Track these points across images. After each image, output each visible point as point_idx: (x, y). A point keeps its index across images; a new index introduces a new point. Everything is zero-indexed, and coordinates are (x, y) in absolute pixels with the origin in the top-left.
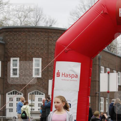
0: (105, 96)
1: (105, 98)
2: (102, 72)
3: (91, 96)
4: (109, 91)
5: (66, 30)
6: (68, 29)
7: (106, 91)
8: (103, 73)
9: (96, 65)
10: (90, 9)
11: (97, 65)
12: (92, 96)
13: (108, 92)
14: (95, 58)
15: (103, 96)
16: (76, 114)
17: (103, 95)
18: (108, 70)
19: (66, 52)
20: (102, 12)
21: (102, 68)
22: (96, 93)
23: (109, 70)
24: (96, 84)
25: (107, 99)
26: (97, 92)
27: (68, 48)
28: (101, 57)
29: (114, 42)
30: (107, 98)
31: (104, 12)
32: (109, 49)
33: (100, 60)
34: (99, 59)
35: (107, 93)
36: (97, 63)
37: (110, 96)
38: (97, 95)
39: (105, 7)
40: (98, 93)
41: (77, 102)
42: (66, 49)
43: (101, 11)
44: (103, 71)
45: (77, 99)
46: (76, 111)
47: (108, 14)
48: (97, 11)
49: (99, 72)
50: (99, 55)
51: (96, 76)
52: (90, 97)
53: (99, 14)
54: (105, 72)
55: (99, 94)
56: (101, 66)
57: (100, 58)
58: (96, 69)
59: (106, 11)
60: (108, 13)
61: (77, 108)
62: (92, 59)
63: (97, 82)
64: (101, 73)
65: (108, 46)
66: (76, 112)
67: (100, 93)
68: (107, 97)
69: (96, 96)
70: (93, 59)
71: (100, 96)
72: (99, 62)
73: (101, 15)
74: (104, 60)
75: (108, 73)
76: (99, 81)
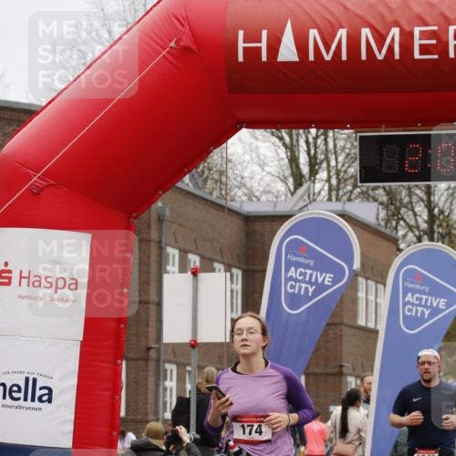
0: (180, 360)
1: (181, 366)
2: (169, 268)
3: (127, 360)
4: (195, 341)
5: (39, 109)
6: (44, 104)
7: (187, 338)
8: (174, 273)
9: (150, 241)
10: (128, 31)
11: (152, 244)
12: (131, 360)
13: (194, 345)
14: (144, 215)
15: (172, 359)
16: (72, 428)
17: (175, 357)
18: (194, 260)
19: (34, 194)
20: (173, 44)
21: (173, 253)
22: (149, 349)
23: (198, 264)
24: (148, 314)
25: (189, 372)
26: (153, 346)
27: (44, 180)
28: (168, 212)
29: (216, 156)
30: (189, 368)
31: (182, 44)
32: (200, 181)
33: (164, 224)
34: (160, 220)
35: (190, 348)
36: (154, 235)
37: (199, 360)
38: (153, 354)
39: (183, 26)
40: (157, 346)
41: (74, 381)
42: (35, 181)
43: (170, 41)
44: (173, 265)
45: (76, 369)
46: (70, 415)
47: (194, 52)
48: (152, 39)
49: (161, 271)
50: (160, 204)
51: (148, 284)
52: (124, 363)
53: (161, 49)
54: (183, 269)
55: (158, 350)
56: (166, 245)
57: (165, 215)
58: (149, 256)
59: (187, 41)
60: (194, 47)
61: (74, 402)
62: (135, 218)
63: (153, 307)
64: (168, 273)
65: (194, 171)
66: (72, 417)
67: (162, 349)
68: (189, 365)
69: (147, 360)
70: (136, 221)
71: (162, 357)
72: (160, 229)
73: (168, 56)
74: (180, 225)
75: (195, 273)
76: (159, 304)
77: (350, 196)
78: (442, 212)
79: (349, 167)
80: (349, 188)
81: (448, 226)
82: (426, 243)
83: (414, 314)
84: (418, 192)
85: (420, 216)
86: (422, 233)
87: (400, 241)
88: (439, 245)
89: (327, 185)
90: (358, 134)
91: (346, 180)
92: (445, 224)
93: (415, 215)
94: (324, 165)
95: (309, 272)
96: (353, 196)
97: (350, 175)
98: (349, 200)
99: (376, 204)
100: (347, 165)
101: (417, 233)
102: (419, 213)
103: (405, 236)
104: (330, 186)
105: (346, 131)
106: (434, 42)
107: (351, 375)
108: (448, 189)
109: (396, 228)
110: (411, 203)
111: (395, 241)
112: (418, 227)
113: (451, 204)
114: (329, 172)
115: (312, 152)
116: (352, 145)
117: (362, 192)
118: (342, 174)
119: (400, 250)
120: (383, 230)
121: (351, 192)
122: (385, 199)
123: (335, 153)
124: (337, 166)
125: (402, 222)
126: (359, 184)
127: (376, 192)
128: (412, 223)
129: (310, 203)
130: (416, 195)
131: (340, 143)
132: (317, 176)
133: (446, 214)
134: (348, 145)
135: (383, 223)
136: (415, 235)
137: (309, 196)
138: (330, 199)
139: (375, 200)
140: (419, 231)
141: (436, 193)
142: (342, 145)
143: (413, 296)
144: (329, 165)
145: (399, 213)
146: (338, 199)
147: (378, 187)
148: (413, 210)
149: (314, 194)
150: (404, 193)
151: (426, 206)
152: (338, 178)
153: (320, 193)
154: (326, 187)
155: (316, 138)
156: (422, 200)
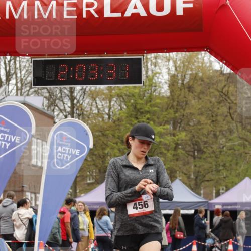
77: (28, 93)
78: (78, 102)
79: (28, 77)
80: (28, 88)
81: (82, 110)
82: (70, 119)
83: (62, 158)
84: (66, 91)
85: (67, 104)
86: (67, 114)
87: (55, 118)
88: (76, 120)
89: (15, 87)
90: (33, 59)
91: (26, 84)
92: (80, 109)
93: (64, 103)
94: (14, 76)
95: (6, 135)
96: (30, 93)
97: (28, 81)
98: (28, 95)
99: (42, 98)
100: (26, 76)
101: (65, 114)
102: (66, 103)
103: (58, 115)
104: (17, 87)
105: (26, 57)
106: (75, 8)
107: (28, 192)
108: (82, 90)
109: (53, 111)
110: (61, 97)
111: (52, 118)
112: (65, 110)
113: (84, 98)
114: (16, 80)
115: (8, 68)
116: (29, 65)
117: (35, 91)
118: (23, 81)
119: (55, 123)
120: (46, 112)
121: (29, 91)
122: (47, 95)
123: (20, 69)
124: (21, 77)
125: (56, 108)
126: (33, 87)
127: (43, 91)
128: (62, 108)
129: (6, 97)
130: (65, 93)
131: (23, 64)
132: (10, 82)
133: (81, 103)
134: (27, 65)
135: (46, 108)
136: (64, 115)
137: (5, 93)
138: (17, 95)
139: (42, 96)
140: (66, 113)
141: (75, 92)
142: (24, 65)
143: (62, 148)
144: (16, 77)
145: (55, 103)
146: (21, 95)
147: (44, 88)
148: (62, 101)
149: (8, 92)
150: (58, 92)
151: (70, 99)
152: (21, 83)
153: (11, 91)
154: (15, 88)
155: (9, 61)
156: (68, 96)
